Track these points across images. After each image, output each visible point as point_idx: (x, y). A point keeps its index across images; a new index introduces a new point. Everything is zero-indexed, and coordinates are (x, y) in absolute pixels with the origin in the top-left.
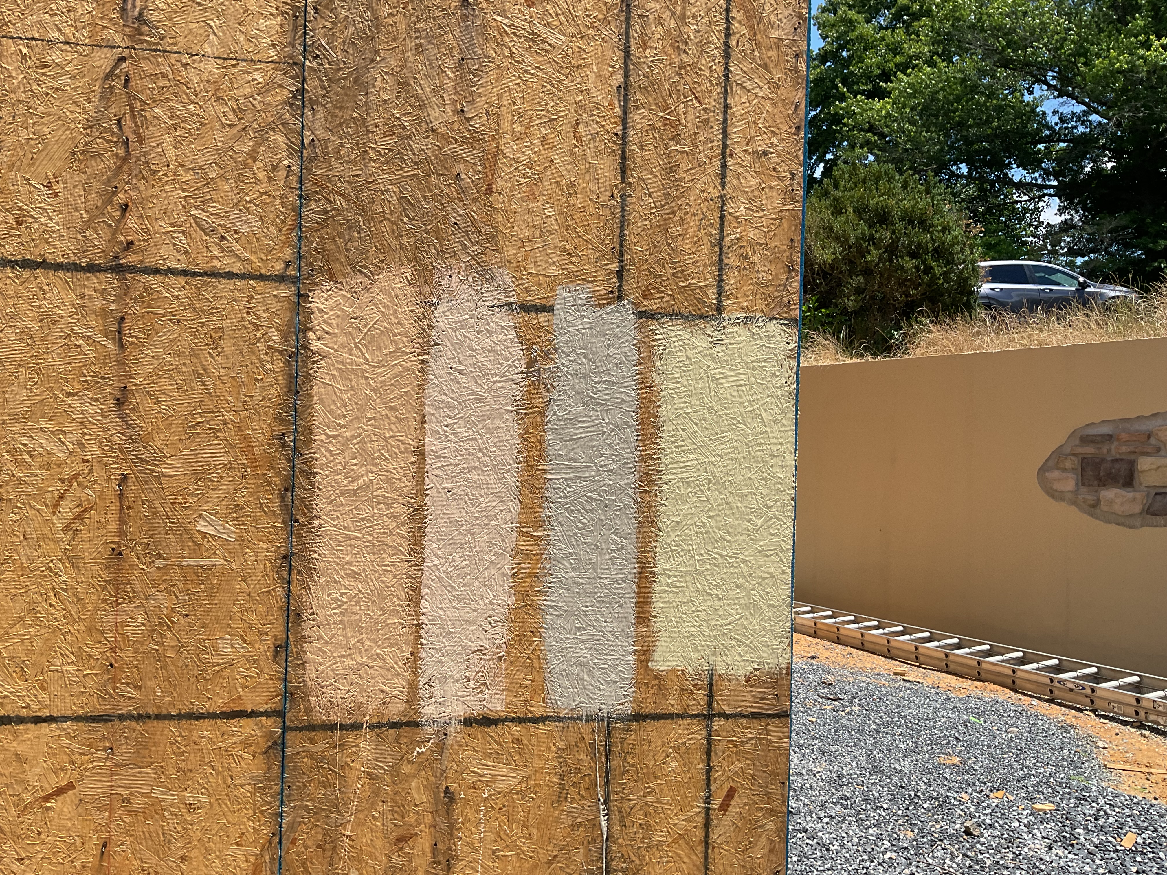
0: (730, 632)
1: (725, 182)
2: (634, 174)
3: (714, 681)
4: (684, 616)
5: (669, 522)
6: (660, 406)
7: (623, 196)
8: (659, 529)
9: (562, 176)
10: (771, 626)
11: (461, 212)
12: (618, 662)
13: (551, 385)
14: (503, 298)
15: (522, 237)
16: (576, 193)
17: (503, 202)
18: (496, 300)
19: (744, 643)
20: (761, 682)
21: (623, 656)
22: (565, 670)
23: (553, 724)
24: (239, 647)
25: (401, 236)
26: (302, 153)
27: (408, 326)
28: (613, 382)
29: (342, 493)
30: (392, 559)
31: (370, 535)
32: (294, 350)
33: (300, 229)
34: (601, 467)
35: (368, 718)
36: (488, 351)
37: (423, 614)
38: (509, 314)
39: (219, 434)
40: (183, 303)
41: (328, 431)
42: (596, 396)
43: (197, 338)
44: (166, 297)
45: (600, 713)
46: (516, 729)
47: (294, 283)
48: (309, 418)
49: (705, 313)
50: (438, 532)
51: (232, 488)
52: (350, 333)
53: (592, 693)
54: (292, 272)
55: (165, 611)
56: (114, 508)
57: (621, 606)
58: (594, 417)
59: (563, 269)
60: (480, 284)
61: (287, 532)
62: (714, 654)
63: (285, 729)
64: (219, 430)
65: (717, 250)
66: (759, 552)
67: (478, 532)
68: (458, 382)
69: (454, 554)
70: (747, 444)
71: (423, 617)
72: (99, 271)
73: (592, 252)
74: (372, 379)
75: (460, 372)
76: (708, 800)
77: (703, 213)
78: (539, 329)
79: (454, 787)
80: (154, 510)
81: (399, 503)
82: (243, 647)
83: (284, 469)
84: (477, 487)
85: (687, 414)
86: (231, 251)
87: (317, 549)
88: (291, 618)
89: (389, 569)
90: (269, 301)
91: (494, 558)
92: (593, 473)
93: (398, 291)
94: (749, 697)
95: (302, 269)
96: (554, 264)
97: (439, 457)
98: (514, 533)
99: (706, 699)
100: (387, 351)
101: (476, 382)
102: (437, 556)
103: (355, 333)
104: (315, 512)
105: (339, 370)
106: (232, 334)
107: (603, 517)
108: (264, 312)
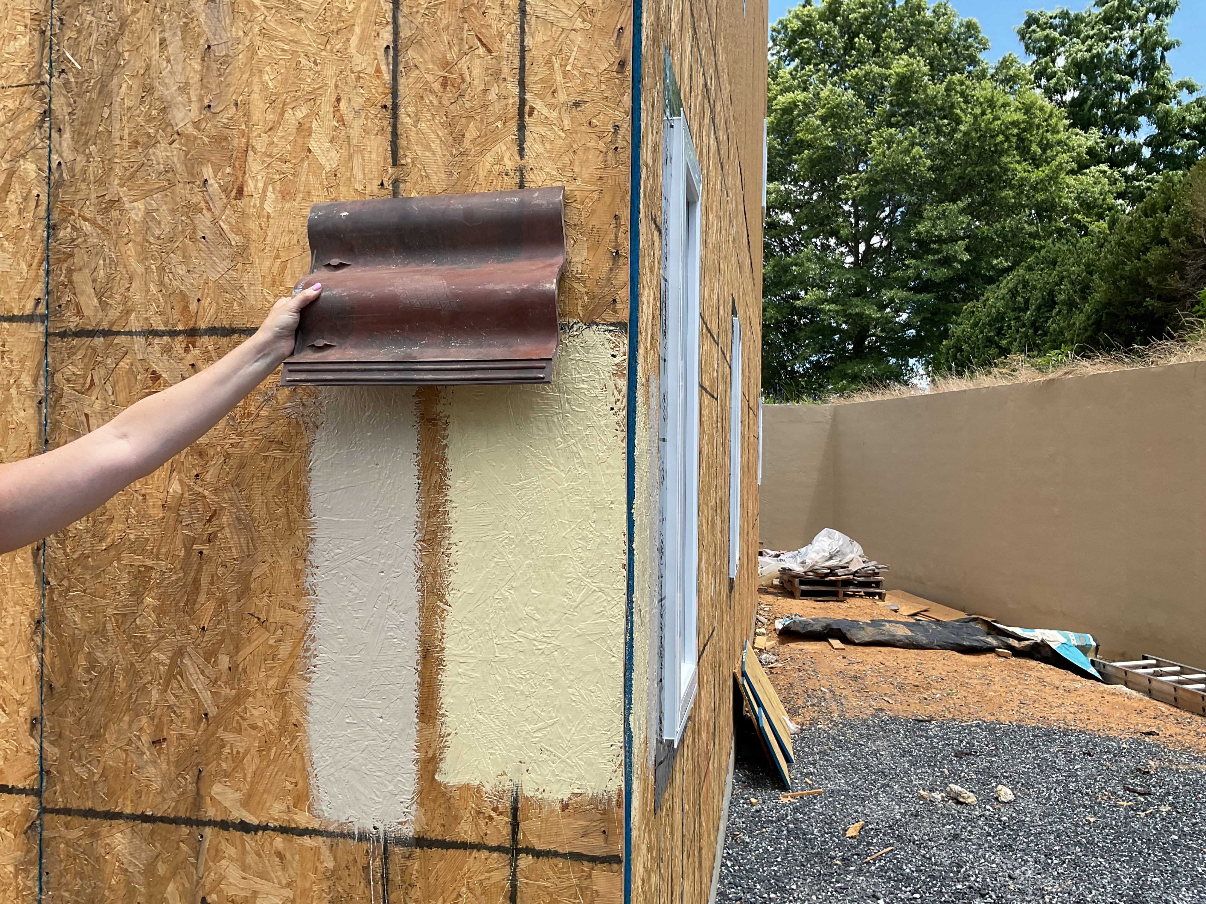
0: (540, 742)
1: (523, 149)
2: (408, 153)
3: (519, 806)
5: (459, 594)
6: (446, 445)
7: (396, 183)
8: (446, 603)
9: (321, 167)
10: (597, 737)
12: (397, 770)
15: (277, 245)
17: (255, 206)
19: (559, 758)
20: (583, 813)
21: (403, 763)
22: (333, 775)
26: (49, 179)
32: (43, 395)
33: (48, 262)
45: (375, 832)
47: (43, 322)
53: (365, 805)
54: (41, 310)
57: (400, 699)
61: (40, 596)
62: (519, 769)
63: (42, 810)
70: (560, 493)
90: (21, 343)
94: (566, 831)
99: (510, 828)
108: (16, 355)
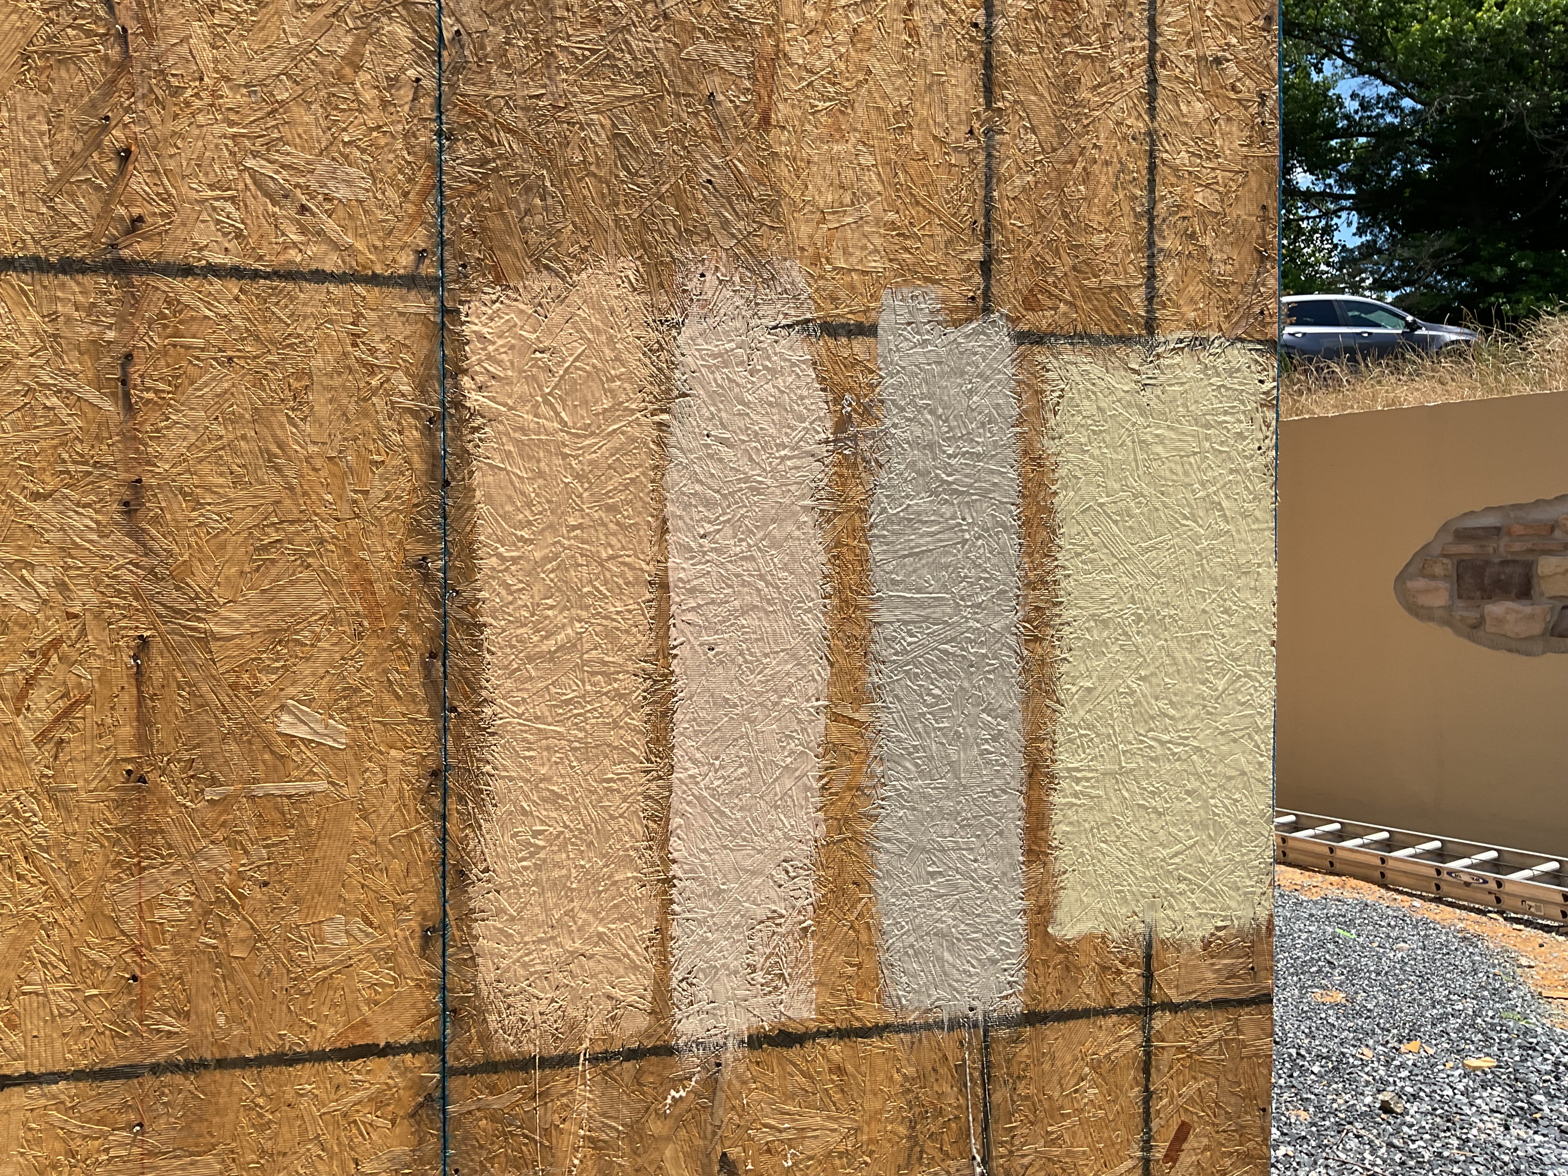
0: (1177, 869)
1: (1155, 108)
2: (1006, 93)
3: (1154, 952)
4: (1103, 846)
5: (1074, 689)
6: (1055, 493)
7: (989, 133)
8: (1058, 701)
11: (717, 161)
12: (998, 928)
13: (877, 461)
14: (792, 312)
15: (821, 204)
16: (910, 127)
17: (789, 143)
18: (781, 316)
19: (1199, 886)
20: (1228, 950)
21: (1007, 917)
22: (912, 946)
23: (896, 1038)
24: (360, 935)
25: (616, 204)
26: (440, 56)
27: (634, 364)
28: (978, 455)
29: (530, 659)
30: (618, 769)
31: (580, 730)
32: (438, 408)
33: (441, 193)
34: (962, 599)
35: (586, 1044)
36: (770, 404)
37: (674, 861)
38: (803, 340)
39: (310, 560)
40: (236, 327)
41: (502, 550)
42: (950, 479)
43: (264, 390)
44: (206, 317)
45: (971, 1014)
46: (835, 1050)
47: (433, 289)
48: (468, 529)
49: (1127, 332)
50: (695, 720)
51: (337, 656)
52: (534, 378)
53: (957, 981)
54: (429, 269)
55: (226, 878)
56: (128, 698)
57: (1000, 833)
58: (948, 515)
59: (891, 260)
60: (753, 288)
61: (438, 730)
62: (1152, 906)
63: (446, 1072)
64: (310, 554)
65: (1145, 224)
66: (1222, 733)
67: (761, 717)
68: (721, 460)
69: (723, 756)
70: (1198, 554)
71: (675, 866)
72: (83, 272)
73: (938, 231)
74: (575, 457)
75: (723, 442)
76: (1147, 1146)
77: (1120, 162)
78: (853, 365)
79: (734, 1152)
80: (200, 701)
81: (627, 672)
82: (367, 935)
83: (429, 620)
84: (757, 640)
85: (1101, 505)
86: (320, 233)
87: (490, 757)
88: (449, 880)
89: (615, 786)
90: (390, 321)
91: (789, 760)
92: (949, 610)
93: (614, 302)
94: (1210, 975)
95: (448, 265)
96: (877, 251)
97: (692, 591)
98: (822, 718)
99: (1142, 981)
100: (599, 408)
101: (751, 459)
102: (694, 761)
103: (542, 376)
104: (484, 693)
105: (517, 442)
106: (326, 381)
107: (966, 685)
108: (382, 341)
